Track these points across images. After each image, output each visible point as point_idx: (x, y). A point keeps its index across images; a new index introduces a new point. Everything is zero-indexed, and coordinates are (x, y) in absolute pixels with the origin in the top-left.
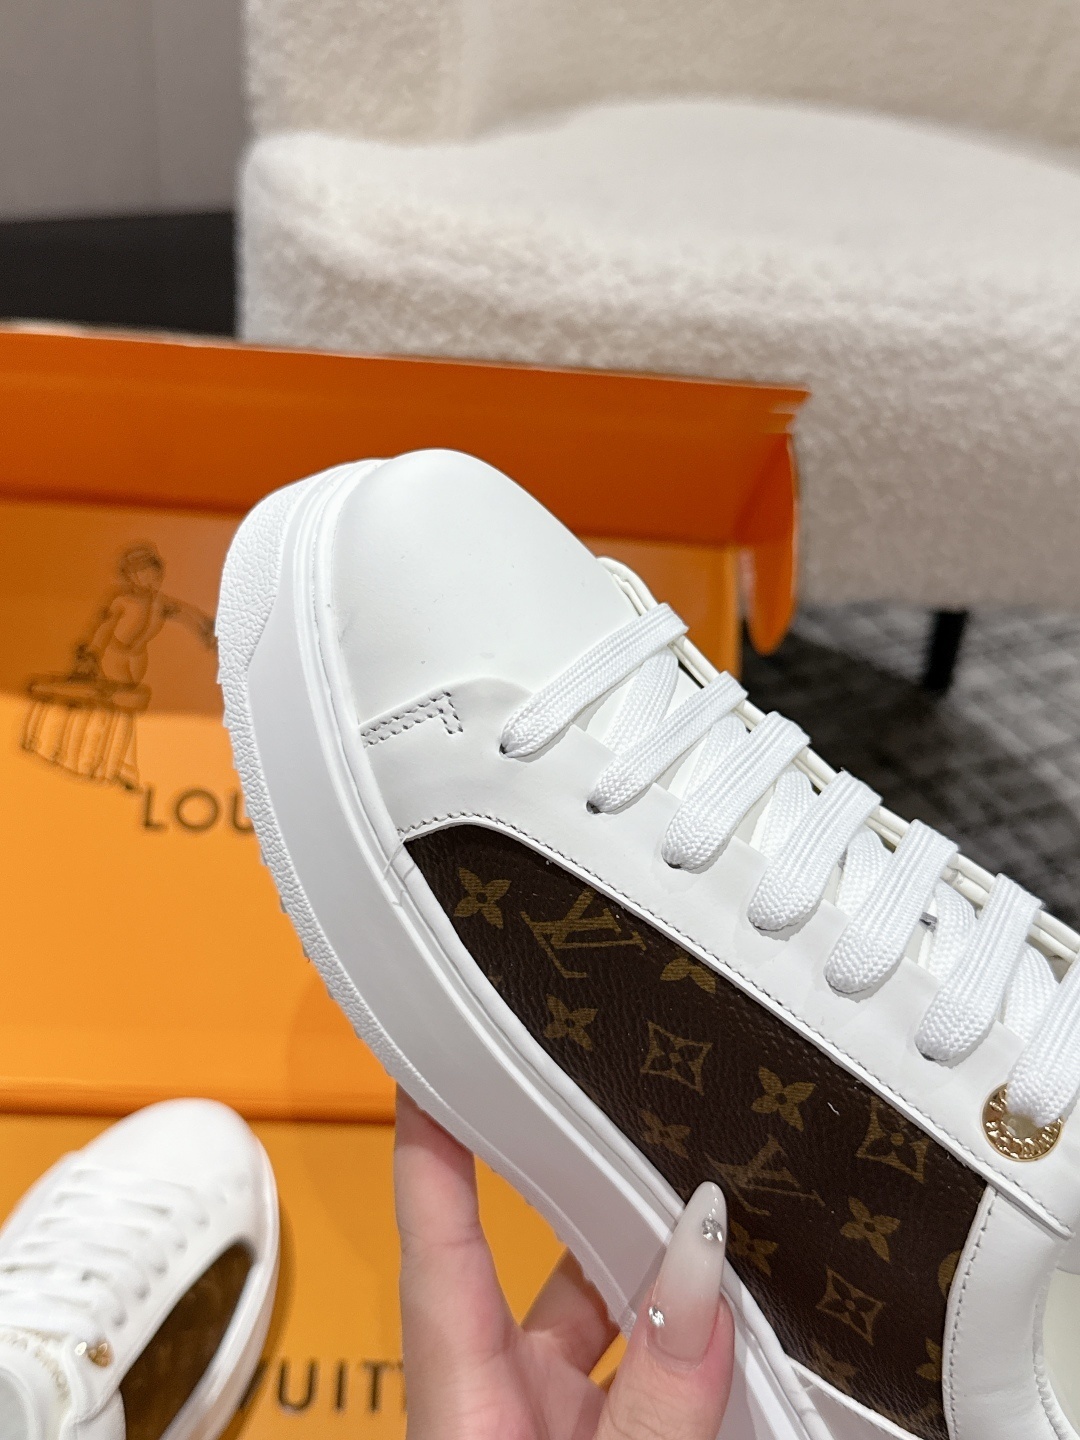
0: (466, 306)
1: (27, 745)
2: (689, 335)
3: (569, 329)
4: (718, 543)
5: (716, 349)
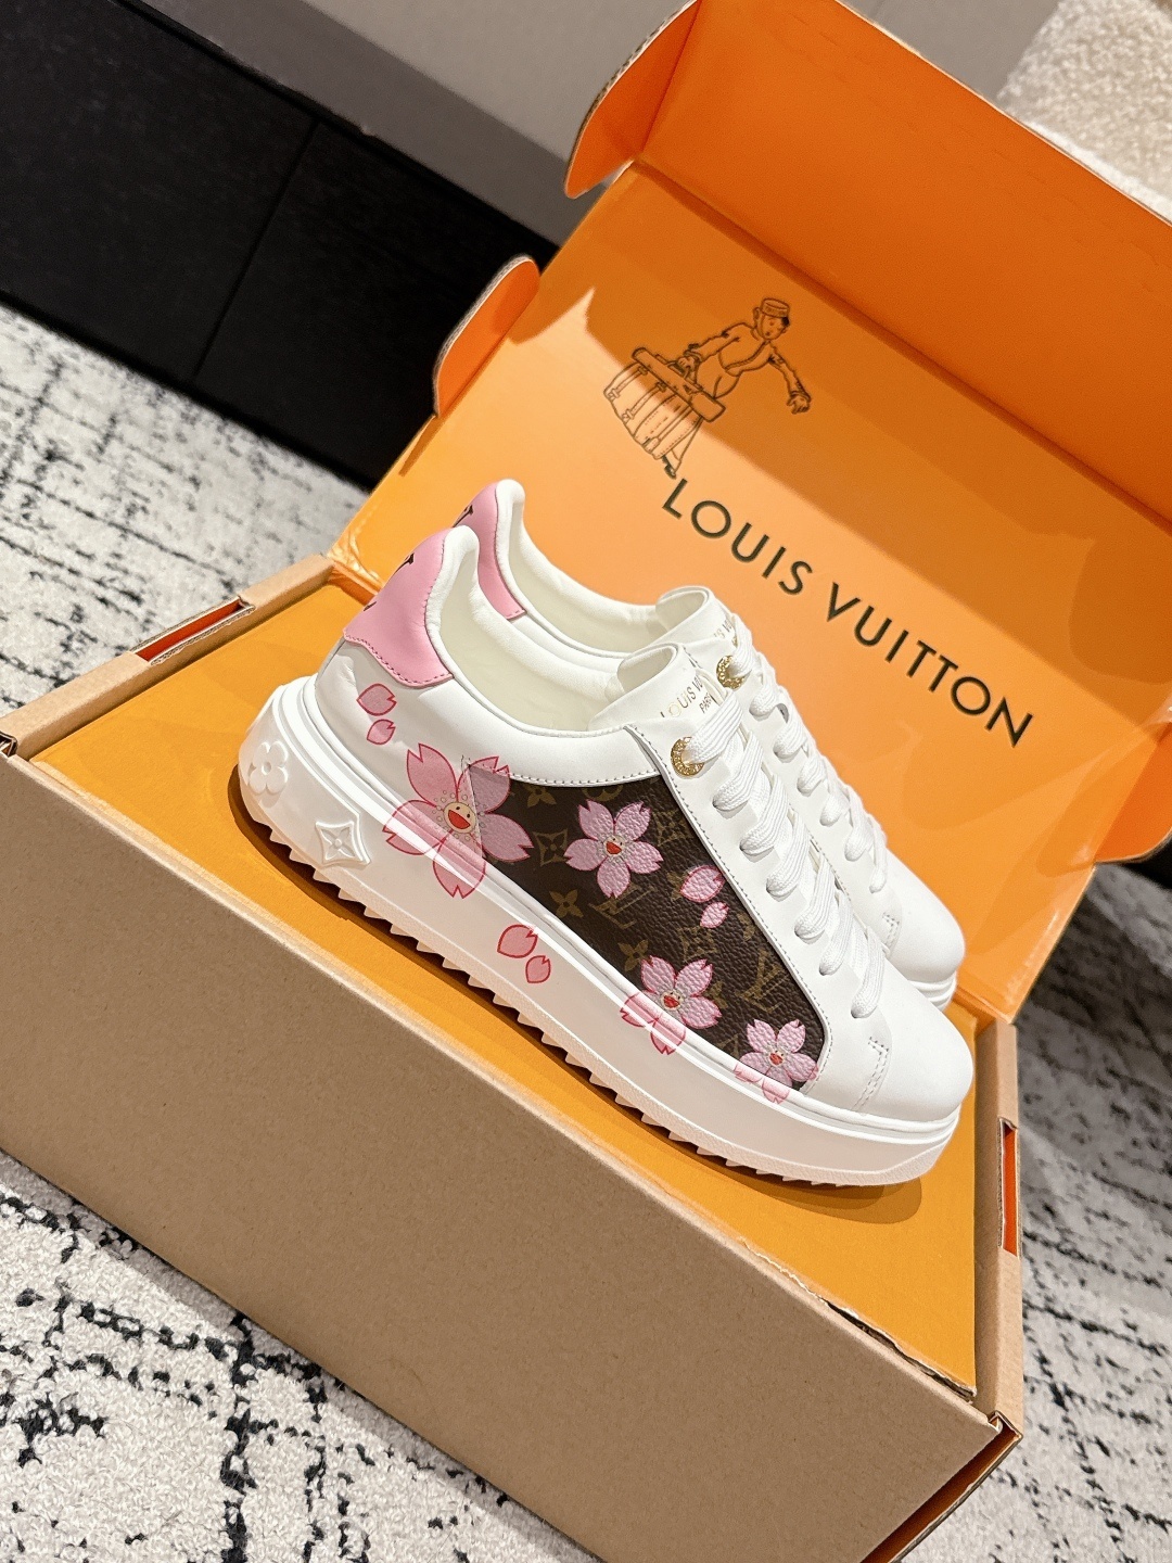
1: (611, 393)
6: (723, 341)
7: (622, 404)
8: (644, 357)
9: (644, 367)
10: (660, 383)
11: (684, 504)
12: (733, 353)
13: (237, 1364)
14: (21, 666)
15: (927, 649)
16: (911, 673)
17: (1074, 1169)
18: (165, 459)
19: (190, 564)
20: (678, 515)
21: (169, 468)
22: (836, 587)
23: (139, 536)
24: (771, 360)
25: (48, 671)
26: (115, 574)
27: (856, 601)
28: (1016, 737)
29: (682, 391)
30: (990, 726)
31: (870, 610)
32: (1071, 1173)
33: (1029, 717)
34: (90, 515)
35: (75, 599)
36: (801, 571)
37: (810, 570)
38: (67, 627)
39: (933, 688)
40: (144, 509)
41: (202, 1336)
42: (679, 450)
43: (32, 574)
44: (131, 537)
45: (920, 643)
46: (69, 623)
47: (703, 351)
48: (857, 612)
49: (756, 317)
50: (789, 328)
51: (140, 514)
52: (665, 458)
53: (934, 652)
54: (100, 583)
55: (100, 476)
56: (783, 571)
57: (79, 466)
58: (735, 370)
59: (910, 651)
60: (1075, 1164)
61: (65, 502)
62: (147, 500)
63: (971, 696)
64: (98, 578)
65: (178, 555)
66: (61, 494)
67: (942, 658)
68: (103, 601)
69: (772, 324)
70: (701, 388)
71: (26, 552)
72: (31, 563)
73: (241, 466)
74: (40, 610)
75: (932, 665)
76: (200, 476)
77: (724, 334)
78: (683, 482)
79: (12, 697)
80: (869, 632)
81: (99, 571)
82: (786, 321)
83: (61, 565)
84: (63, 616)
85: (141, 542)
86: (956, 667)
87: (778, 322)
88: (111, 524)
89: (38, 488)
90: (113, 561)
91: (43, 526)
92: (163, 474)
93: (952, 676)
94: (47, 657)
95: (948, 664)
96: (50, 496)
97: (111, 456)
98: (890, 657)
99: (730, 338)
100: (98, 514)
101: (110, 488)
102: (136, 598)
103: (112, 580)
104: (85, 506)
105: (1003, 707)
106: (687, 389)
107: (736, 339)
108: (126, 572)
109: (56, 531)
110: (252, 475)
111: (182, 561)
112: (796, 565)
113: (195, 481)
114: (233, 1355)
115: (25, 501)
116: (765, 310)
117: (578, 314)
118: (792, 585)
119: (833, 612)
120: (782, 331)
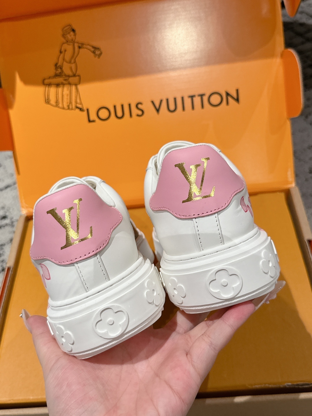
6: (62, 55)
8: (47, 81)
9: (50, 85)
10: (58, 85)
11: (93, 117)
12: (68, 55)
15: (192, 97)
16: (193, 109)
20: (94, 121)
22: (153, 102)
24: (80, 47)
27: (161, 101)
28: (237, 100)
29: (65, 82)
30: (227, 103)
31: (167, 100)
33: (237, 91)
36: (140, 106)
37: (141, 104)
39: (203, 107)
42: (78, 101)
45: (189, 97)
47: (59, 64)
48: (164, 104)
49: (65, 38)
50: (77, 32)
52: (77, 107)
53: (195, 96)
56: (135, 111)
58: (73, 61)
59: (188, 102)
63: (216, 99)
67: (199, 95)
69: (71, 36)
70: (69, 76)
75: (197, 100)
77: (61, 52)
78: (88, 110)
80: (172, 107)
82: (73, 31)
86: (204, 95)
87: (72, 33)
93: (205, 98)
95: (202, 96)
98: (184, 110)
99: (64, 52)
105: (228, 94)
106: (65, 80)
107: (65, 51)
112: (137, 106)
116: (65, 33)
117: (19, 84)
118: (140, 113)
119: (158, 110)
120: (75, 35)
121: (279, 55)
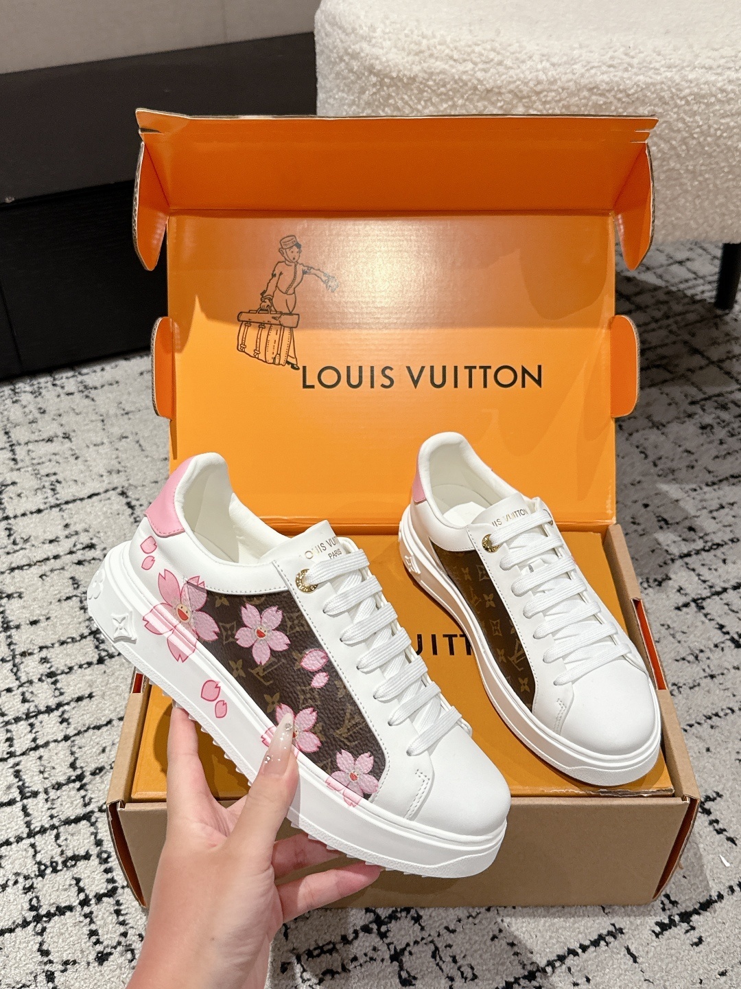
0: (460, 86)
1: (241, 348)
2: (586, 93)
3: (518, 96)
4: (604, 213)
5: (601, 101)
7: (250, 349)
8: (244, 317)
9: (248, 323)
10: (262, 325)
11: (312, 379)
12: (284, 282)
13: (379, 929)
14: (73, 640)
15: (470, 368)
16: (470, 386)
17: (695, 490)
18: (45, 436)
19: (99, 497)
20: (312, 387)
21: (50, 440)
22: (408, 368)
23: (67, 503)
24: (304, 273)
25: (86, 632)
26: (74, 539)
27: (423, 368)
28: (539, 382)
29: (273, 321)
30: (523, 386)
31: (432, 368)
32: (694, 494)
33: (540, 367)
34: (39, 511)
35: (67, 574)
36: (388, 372)
37: (391, 369)
38: (76, 596)
39: (485, 386)
40: (58, 482)
41: (358, 928)
42: (291, 353)
43: (41, 577)
44: (64, 507)
45: (466, 367)
46: (75, 593)
47: (269, 292)
48: (427, 373)
49: (282, 254)
50: (303, 248)
51: (58, 486)
52: (288, 363)
53: (475, 367)
54: (71, 553)
55: (26, 481)
56: (380, 380)
57: (14, 483)
58: (291, 291)
59: (463, 375)
60: (694, 486)
61: (24, 515)
62: (55, 474)
63: (506, 376)
64: (68, 551)
65: (90, 497)
66: (19, 513)
67: (481, 367)
68: (80, 563)
69: (292, 252)
70: (281, 313)
71: (30, 565)
72: (36, 570)
73: (79, 401)
74: (58, 596)
75: (478, 374)
76: (67, 429)
77: (274, 275)
78: (304, 368)
79: (83, 663)
80: (438, 381)
81: (66, 545)
82: (299, 246)
83: (48, 559)
84: (70, 590)
85: (71, 505)
86: (490, 367)
87: (295, 249)
88: (51, 507)
89: (7, 518)
90: (67, 532)
91: (26, 541)
92: (51, 447)
93: (490, 373)
94: (80, 623)
95: (485, 368)
96: (15, 517)
97: (22, 461)
98: (456, 386)
99: (277, 275)
100: (42, 507)
101: (35, 483)
102: (91, 546)
103: (75, 545)
104: (34, 509)
105: (524, 371)
106: (274, 318)
107: (281, 274)
108: (77, 533)
109: (32, 538)
110: (87, 401)
111: (95, 498)
112: (383, 371)
113: (67, 437)
114: (374, 927)
115: (7, 532)
116: (284, 247)
117: (198, 315)
118: (387, 382)
119: (416, 382)
120: (299, 252)
121: (606, 325)
